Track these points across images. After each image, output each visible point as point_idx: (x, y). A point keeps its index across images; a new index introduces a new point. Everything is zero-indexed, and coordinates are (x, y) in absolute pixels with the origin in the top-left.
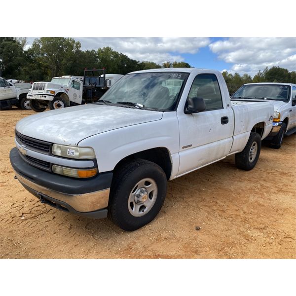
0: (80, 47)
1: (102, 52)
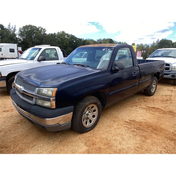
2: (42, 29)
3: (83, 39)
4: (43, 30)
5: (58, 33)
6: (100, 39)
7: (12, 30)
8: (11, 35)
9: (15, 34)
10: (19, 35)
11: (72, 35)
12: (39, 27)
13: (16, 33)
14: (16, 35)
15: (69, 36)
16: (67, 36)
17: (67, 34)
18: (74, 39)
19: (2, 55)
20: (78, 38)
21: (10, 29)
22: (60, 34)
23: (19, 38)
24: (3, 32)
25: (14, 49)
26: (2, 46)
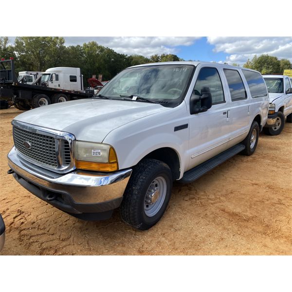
0: (64, 42)
1: (88, 47)
2: (57, 38)
3: (126, 55)
4: (58, 41)
5: (85, 45)
6: (156, 55)
11: (109, 49)
16: (99, 50)
17: (101, 47)
19: (59, 86)
20: (118, 54)
25: (75, 77)
26: (59, 72)
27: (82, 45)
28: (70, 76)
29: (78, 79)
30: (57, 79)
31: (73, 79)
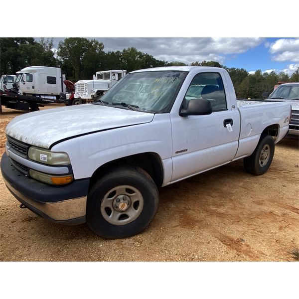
2: (97, 43)
3: (167, 62)
4: (98, 46)
5: (124, 51)
7: (47, 45)
8: (45, 54)
9: (51, 52)
10: (59, 54)
11: (148, 55)
12: (92, 41)
13: (53, 50)
14: (53, 54)
15: (143, 55)
16: (138, 56)
17: (140, 53)
18: (151, 62)
19: (33, 87)
20: (158, 61)
21: (44, 44)
22: (127, 53)
23: (57, 60)
24: (32, 48)
25: (55, 78)
26: (34, 71)
27: (121, 51)
28: (48, 77)
29: (58, 80)
30: (31, 80)
31: (52, 80)
